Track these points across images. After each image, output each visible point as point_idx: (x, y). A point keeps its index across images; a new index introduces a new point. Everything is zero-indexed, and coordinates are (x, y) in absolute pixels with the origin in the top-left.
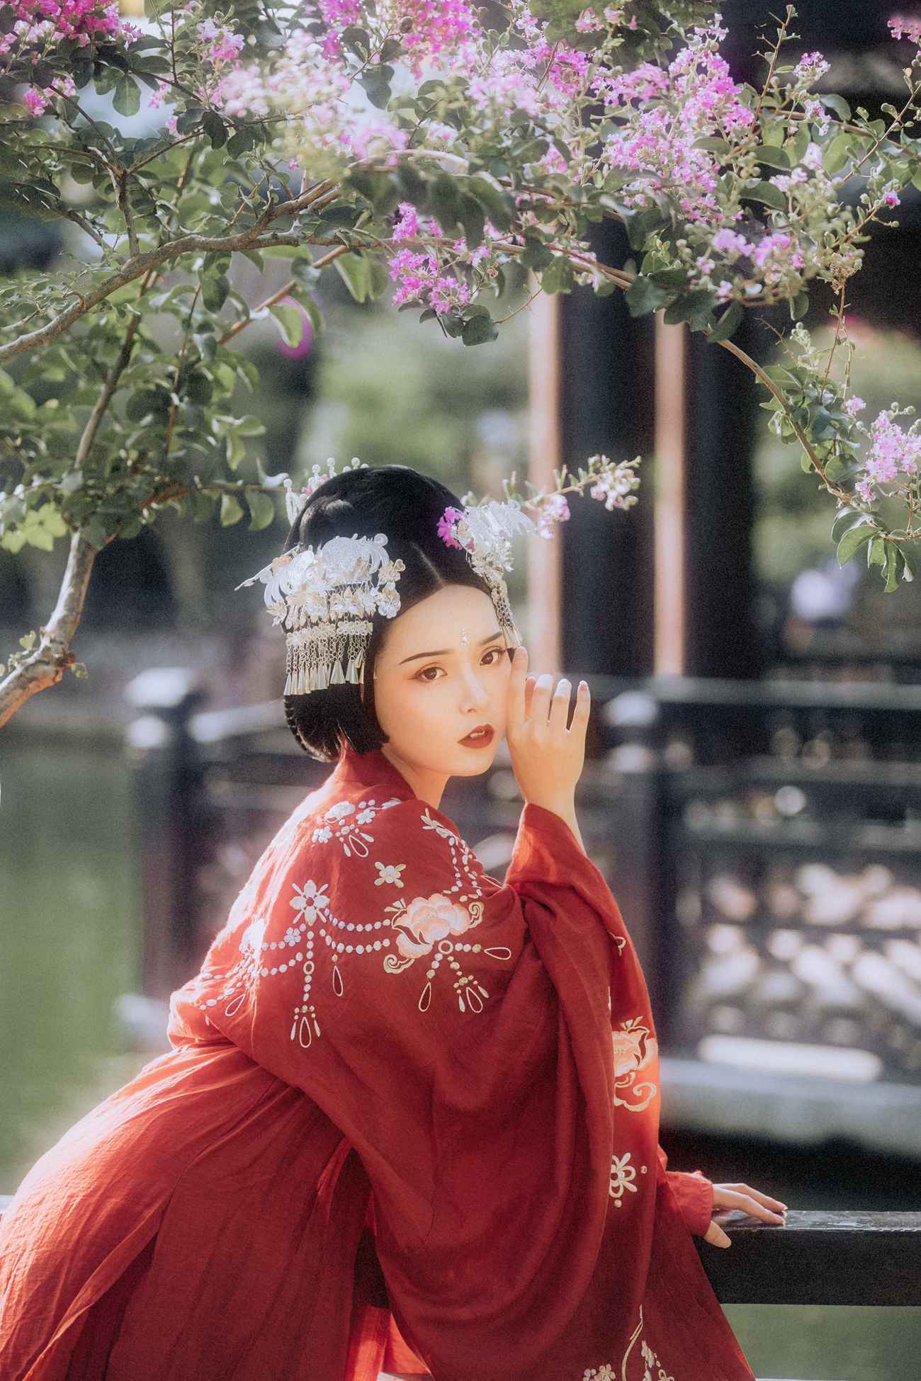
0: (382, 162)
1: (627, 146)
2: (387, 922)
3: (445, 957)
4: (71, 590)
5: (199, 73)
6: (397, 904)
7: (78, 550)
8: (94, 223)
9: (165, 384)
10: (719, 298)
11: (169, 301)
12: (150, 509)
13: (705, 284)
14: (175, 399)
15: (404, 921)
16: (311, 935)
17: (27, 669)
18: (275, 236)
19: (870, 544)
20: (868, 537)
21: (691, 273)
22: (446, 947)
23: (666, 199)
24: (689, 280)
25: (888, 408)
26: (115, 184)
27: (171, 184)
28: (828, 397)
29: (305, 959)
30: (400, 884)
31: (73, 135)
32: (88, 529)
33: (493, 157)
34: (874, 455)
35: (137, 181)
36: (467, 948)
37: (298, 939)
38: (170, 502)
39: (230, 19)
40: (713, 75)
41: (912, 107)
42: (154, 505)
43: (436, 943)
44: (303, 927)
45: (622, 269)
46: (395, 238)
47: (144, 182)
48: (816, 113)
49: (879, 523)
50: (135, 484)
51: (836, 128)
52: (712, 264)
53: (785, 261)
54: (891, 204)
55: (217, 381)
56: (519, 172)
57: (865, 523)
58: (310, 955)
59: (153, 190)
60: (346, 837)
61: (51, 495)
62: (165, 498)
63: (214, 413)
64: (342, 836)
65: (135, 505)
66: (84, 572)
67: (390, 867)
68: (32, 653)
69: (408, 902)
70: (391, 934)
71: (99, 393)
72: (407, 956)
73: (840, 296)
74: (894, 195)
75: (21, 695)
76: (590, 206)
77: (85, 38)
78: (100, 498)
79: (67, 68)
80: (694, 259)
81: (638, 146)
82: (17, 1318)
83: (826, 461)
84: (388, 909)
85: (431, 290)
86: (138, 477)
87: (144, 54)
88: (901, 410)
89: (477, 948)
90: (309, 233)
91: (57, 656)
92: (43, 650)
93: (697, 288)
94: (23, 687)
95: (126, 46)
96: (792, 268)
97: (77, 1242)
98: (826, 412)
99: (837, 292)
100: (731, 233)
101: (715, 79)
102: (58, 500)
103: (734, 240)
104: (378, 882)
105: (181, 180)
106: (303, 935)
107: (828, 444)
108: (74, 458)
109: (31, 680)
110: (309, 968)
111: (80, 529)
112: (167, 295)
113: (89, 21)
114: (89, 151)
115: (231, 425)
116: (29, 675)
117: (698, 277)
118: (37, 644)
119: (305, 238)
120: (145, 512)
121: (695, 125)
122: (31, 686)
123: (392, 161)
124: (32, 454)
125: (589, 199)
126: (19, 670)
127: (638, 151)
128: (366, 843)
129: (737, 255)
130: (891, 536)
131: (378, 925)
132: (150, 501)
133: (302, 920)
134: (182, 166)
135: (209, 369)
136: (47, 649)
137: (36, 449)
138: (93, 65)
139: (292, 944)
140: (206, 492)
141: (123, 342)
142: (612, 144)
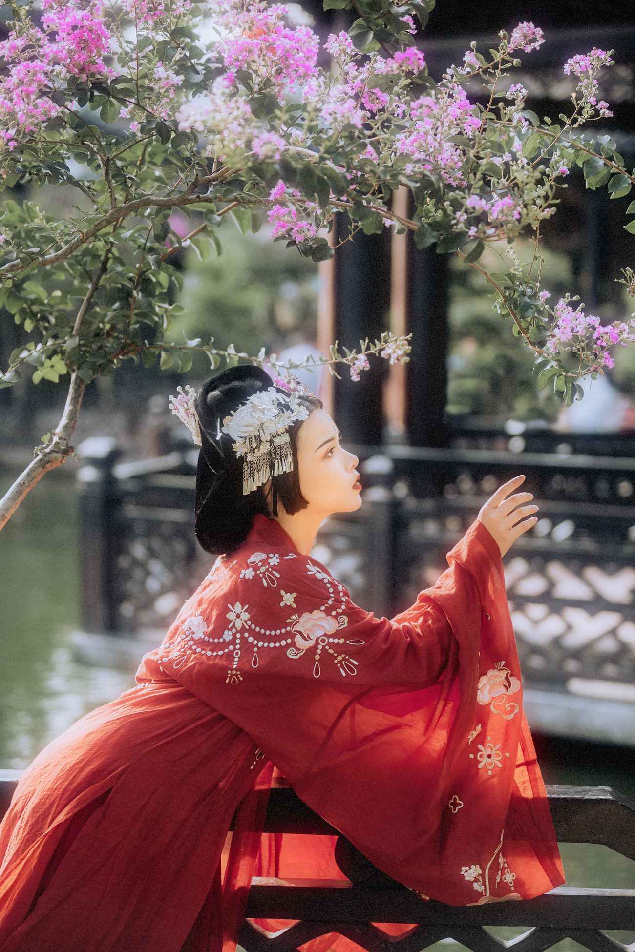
0: (271, 157)
1: (408, 141)
2: (289, 629)
3: (324, 647)
4: (71, 408)
5: (154, 98)
6: (293, 617)
7: (75, 384)
8: (89, 188)
9: (129, 285)
10: (470, 237)
11: (132, 235)
12: (118, 359)
13: (461, 228)
14: (135, 293)
15: (298, 627)
16: (238, 635)
17: (45, 456)
18: (198, 197)
19: (556, 378)
20: (555, 375)
21: (454, 222)
22: (323, 641)
23: (437, 176)
24: (452, 226)
25: (564, 297)
26: (102, 165)
27: (133, 164)
28: (529, 291)
29: (235, 649)
30: (294, 606)
31: (75, 134)
32: (81, 371)
33: (333, 152)
34: (558, 326)
35: (114, 163)
36: (336, 641)
37: (231, 637)
38: (130, 355)
39: (172, 66)
40: (457, 99)
41: (576, 116)
42: (121, 357)
43: (317, 639)
44: (234, 630)
45: (412, 219)
46: (271, 198)
47: (119, 163)
48: (520, 120)
49: (561, 367)
50: (109, 343)
51: (531, 131)
52: (465, 217)
53: (510, 215)
54: (564, 174)
55: (159, 283)
56: (350, 161)
57: (552, 366)
58: (238, 647)
59: (124, 168)
60: (264, 573)
61: (59, 350)
62: (127, 353)
63: (156, 301)
64: (261, 573)
65: (109, 357)
66: (79, 396)
67: (289, 594)
68: (48, 446)
69: (300, 616)
70: (292, 635)
71: (88, 289)
72: (301, 648)
73: (536, 231)
74: (565, 168)
75: (42, 472)
76: (392, 181)
77: (84, 77)
78: (89, 352)
79: (73, 95)
80: (454, 212)
81: (415, 140)
82: (25, 834)
83: (528, 329)
84: (288, 621)
85: (293, 229)
86: (111, 340)
87: (119, 86)
88: (572, 298)
89: (342, 641)
90: (219, 195)
91: (63, 448)
92: (55, 444)
93: (457, 231)
94: (44, 467)
95: (109, 82)
96: (514, 219)
97: (65, 789)
98: (529, 300)
99: (535, 229)
100: (477, 198)
101: (458, 101)
102: (63, 353)
103: (479, 202)
104: (282, 604)
105: (139, 162)
106: (234, 635)
107: (529, 319)
108: (73, 328)
109: (48, 462)
110: (237, 654)
111: (76, 371)
112: (131, 232)
113: (86, 67)
114: (85, 144)
115: (166, 309)
116: (46, 459)
117: (456, 224)
118: (51, 440)
119: (216, 197)
120: (115, 361)
121: (446, 129)
122: (48, 466)
123: (277, 157)
124: (47, 324)
125: (391, 176)
126: (40, 456)
127: (415, 144)
128: (276, 577)
129: (481, 211)
130: (569, 374)
131: (283, 631)
132: (118, 354)
133: (234, 626)
134: (140, 153)
135: (154, 276)
136: (57, 444)
137: (48, 322)
138: (89, 94)
139: (227, 640)
140: (152, 349)
141: (102, 258)
142: (398, 140)
